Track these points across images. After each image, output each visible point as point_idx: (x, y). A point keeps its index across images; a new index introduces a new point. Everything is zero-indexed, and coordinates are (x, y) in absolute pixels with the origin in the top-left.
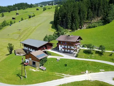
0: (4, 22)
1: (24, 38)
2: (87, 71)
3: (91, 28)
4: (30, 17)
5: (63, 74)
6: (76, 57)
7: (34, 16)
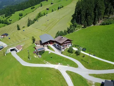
0: (39, 13)
1: (48, 30)
2: (59, 64)
3: (105, 25)
4: (59, 9)
5: (47, 62)
6: (62, 53)
7: (63, 7)
